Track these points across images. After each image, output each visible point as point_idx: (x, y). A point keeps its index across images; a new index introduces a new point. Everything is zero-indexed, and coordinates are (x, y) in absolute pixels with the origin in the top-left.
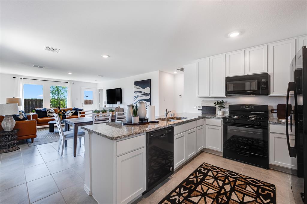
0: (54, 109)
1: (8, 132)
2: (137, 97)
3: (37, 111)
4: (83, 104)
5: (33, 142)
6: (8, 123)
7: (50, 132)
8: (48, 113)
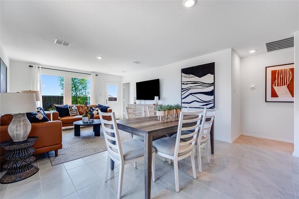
0: (76, 106)
1: (20, 143)
2: (188, 89)
3: (57, 108)
4: (107, 100)
5: (56, 155)
6: (18, 128)
7: (75, 136)
8: (71, 111)
